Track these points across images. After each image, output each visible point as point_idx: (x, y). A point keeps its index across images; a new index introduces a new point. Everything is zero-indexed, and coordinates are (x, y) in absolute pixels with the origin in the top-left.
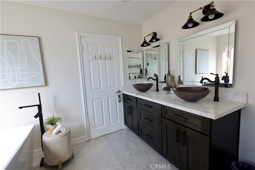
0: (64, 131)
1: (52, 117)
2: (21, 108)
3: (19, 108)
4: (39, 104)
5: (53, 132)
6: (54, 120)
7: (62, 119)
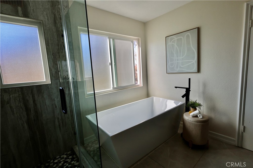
0: (200, 117)
1: (194, 101)
2: (176, 87)
3: (175, 87)
4: (188, 87)
5: (190, 114)
6: (195, 104)
7: (202, 106)
